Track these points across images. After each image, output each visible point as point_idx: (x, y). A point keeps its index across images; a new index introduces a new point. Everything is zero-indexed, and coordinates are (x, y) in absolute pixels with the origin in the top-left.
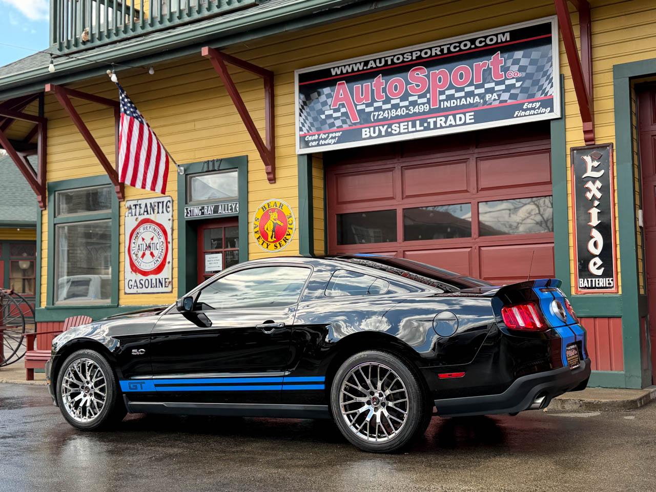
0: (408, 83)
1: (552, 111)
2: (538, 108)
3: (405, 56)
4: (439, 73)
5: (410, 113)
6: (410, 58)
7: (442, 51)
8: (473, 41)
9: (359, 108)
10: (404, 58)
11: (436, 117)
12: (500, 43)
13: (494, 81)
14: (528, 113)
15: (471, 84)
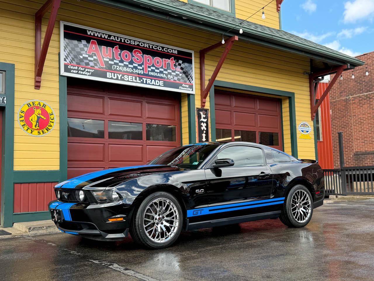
0: (133, 56)
1: (192, 90)
2: (188, 88)
3: (131, 41)
4: (148, 57)
5: (134, 72)
6: (134, 44)
7: (149, 46)
8: (163, 48)
9: (105, 59)
10: (130, 42)
11: (147, 78)
12: (173, 54)
13: (171, 70)
14: (184, 88)
15: (162, 68)
